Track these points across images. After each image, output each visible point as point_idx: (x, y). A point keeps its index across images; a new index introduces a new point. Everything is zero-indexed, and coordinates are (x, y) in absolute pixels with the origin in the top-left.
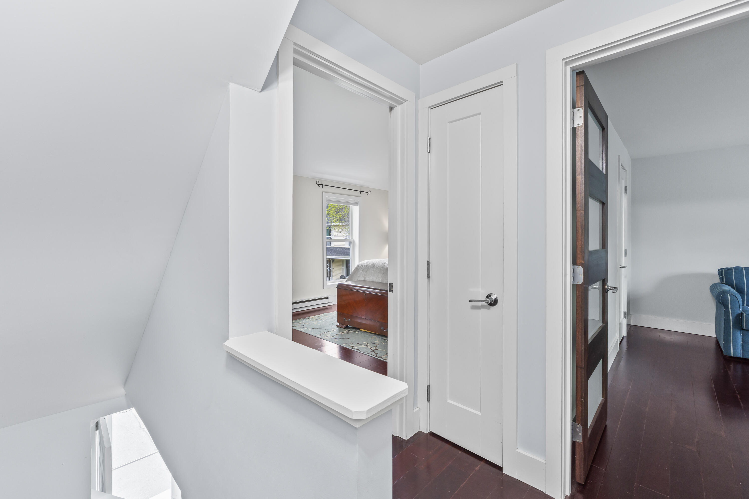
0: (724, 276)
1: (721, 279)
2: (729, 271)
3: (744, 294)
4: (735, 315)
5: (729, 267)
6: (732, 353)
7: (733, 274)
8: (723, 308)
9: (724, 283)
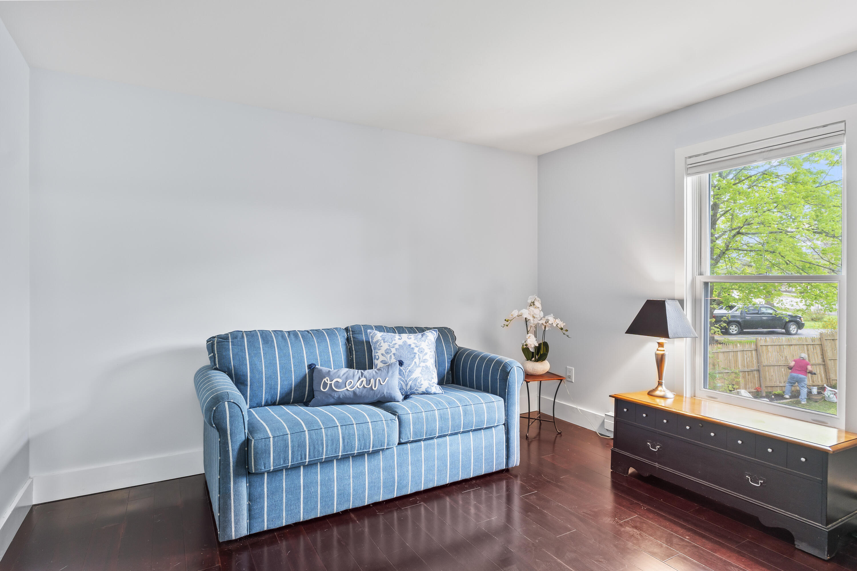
0: (216, 353)
1: (213, 359)
2: (224, 341)
3: (247, 385)
4: (238, 445)
5: (223, 332)
6: (233, 534)
7: (230, 346)
8: (217, 434)
9: (216, 369)
